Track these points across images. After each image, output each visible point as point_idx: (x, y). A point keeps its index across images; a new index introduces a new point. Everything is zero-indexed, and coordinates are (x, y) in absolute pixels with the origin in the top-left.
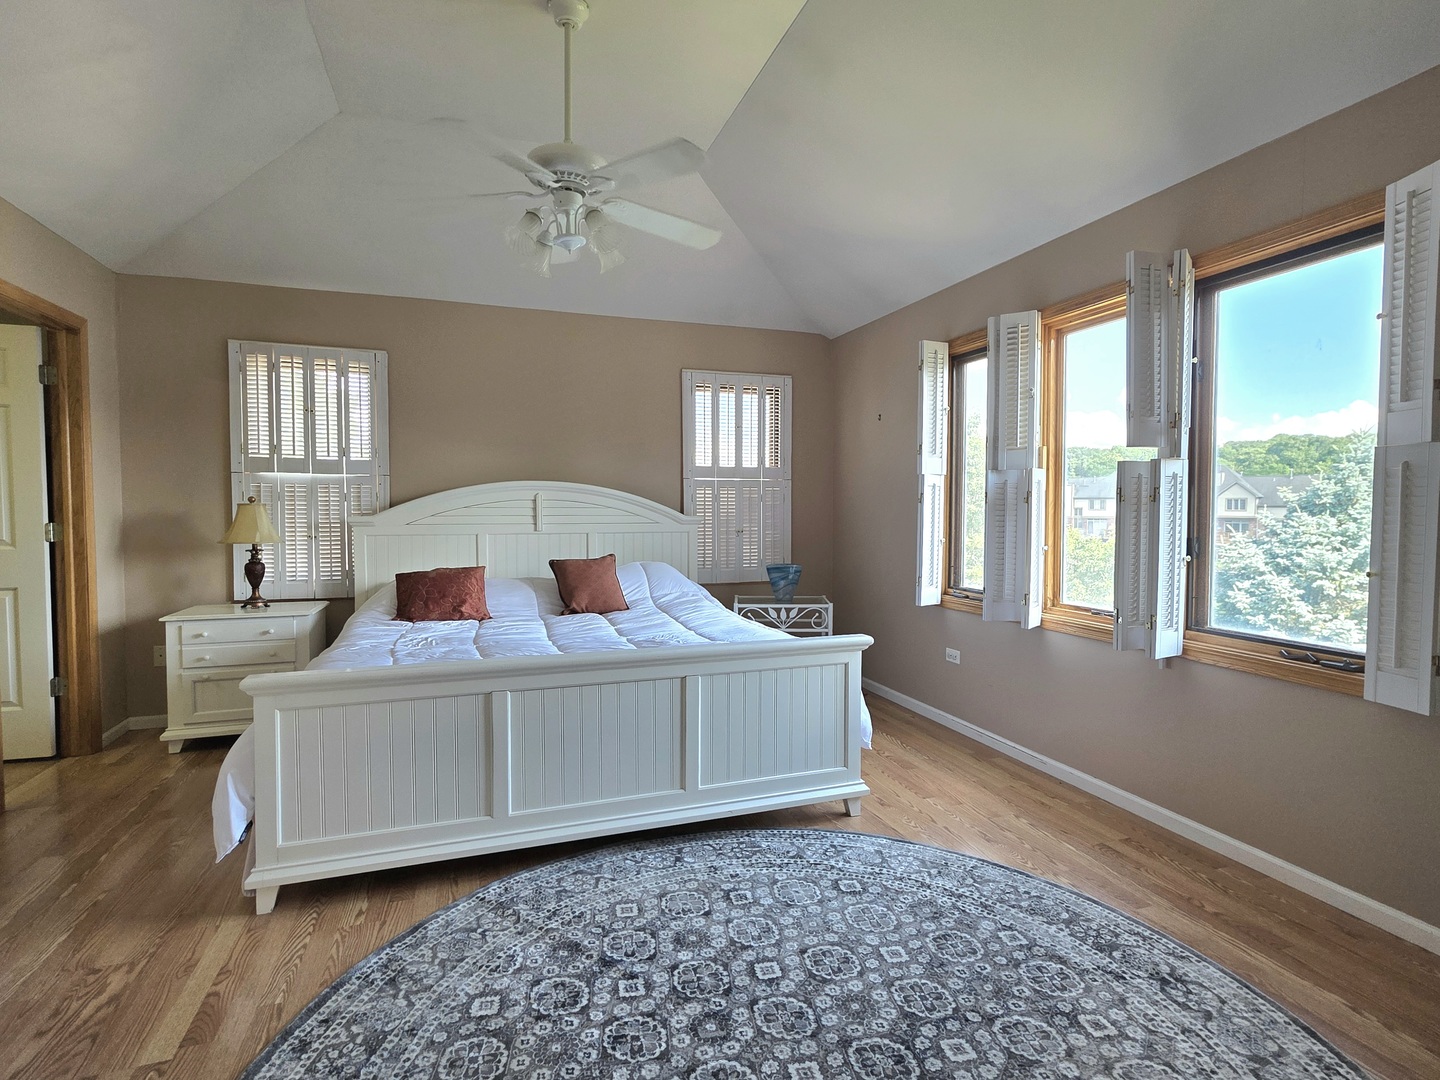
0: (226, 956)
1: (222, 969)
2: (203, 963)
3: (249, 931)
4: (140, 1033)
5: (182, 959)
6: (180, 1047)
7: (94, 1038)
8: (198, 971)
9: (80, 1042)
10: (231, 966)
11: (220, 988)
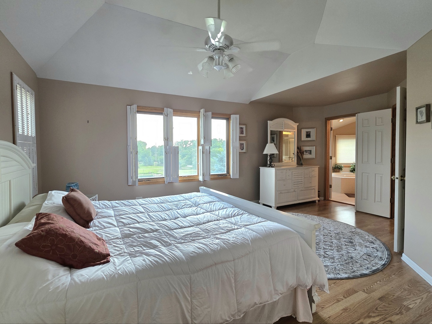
0: (335, 305)
1: (338, 302)
2: (342, 308)
3: (323, 308)
4: (365, 301)
5: (346, 314)
6: (358, 292)
7: (376, 309)
8: (344, 307)
9: (380, 311)
10: (336, 301)
11: (342, 297)
